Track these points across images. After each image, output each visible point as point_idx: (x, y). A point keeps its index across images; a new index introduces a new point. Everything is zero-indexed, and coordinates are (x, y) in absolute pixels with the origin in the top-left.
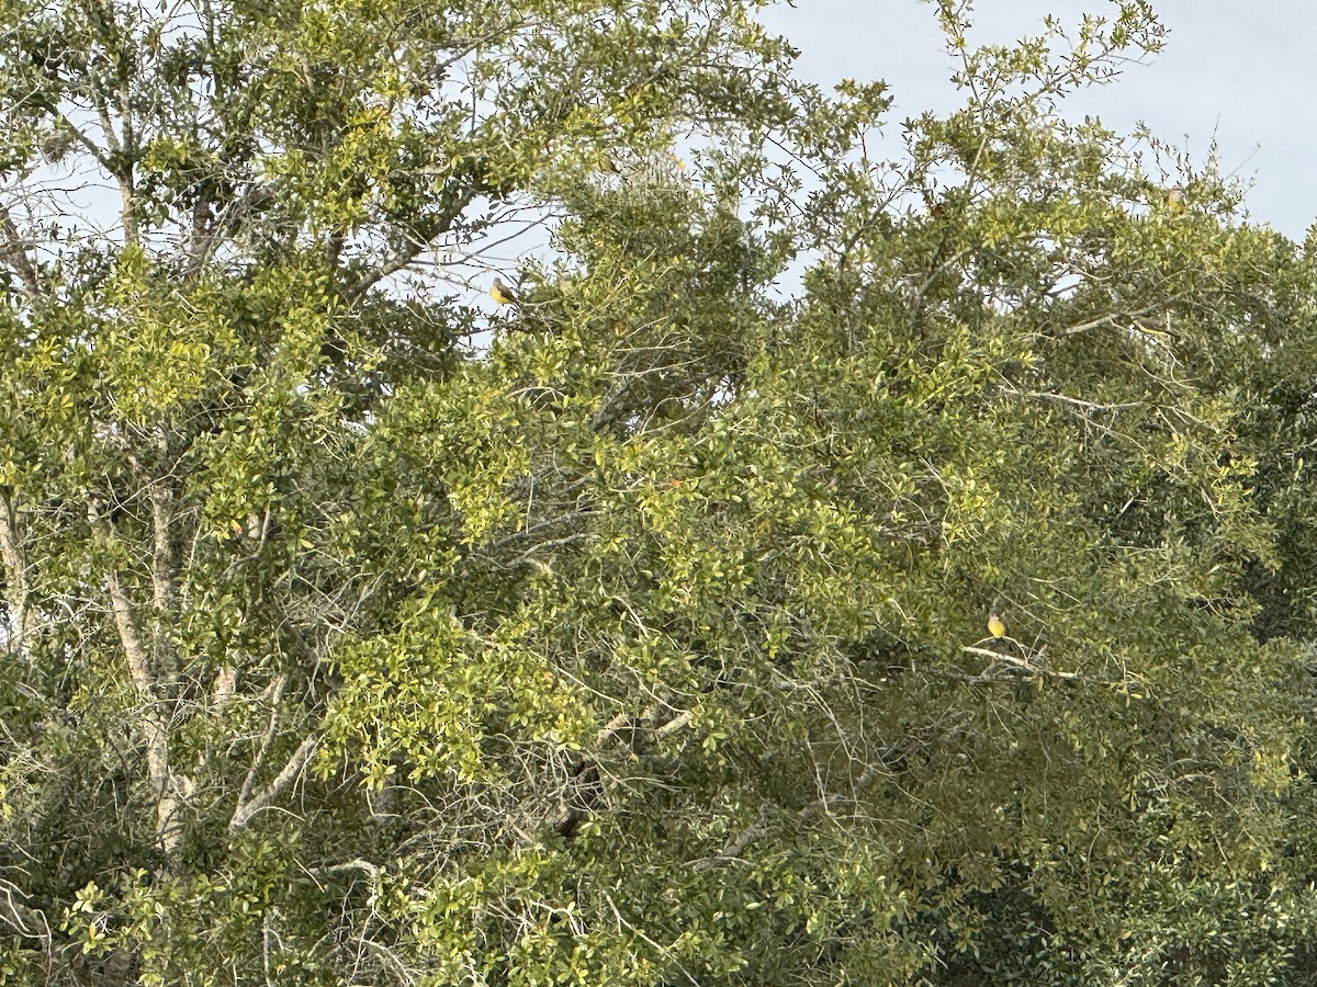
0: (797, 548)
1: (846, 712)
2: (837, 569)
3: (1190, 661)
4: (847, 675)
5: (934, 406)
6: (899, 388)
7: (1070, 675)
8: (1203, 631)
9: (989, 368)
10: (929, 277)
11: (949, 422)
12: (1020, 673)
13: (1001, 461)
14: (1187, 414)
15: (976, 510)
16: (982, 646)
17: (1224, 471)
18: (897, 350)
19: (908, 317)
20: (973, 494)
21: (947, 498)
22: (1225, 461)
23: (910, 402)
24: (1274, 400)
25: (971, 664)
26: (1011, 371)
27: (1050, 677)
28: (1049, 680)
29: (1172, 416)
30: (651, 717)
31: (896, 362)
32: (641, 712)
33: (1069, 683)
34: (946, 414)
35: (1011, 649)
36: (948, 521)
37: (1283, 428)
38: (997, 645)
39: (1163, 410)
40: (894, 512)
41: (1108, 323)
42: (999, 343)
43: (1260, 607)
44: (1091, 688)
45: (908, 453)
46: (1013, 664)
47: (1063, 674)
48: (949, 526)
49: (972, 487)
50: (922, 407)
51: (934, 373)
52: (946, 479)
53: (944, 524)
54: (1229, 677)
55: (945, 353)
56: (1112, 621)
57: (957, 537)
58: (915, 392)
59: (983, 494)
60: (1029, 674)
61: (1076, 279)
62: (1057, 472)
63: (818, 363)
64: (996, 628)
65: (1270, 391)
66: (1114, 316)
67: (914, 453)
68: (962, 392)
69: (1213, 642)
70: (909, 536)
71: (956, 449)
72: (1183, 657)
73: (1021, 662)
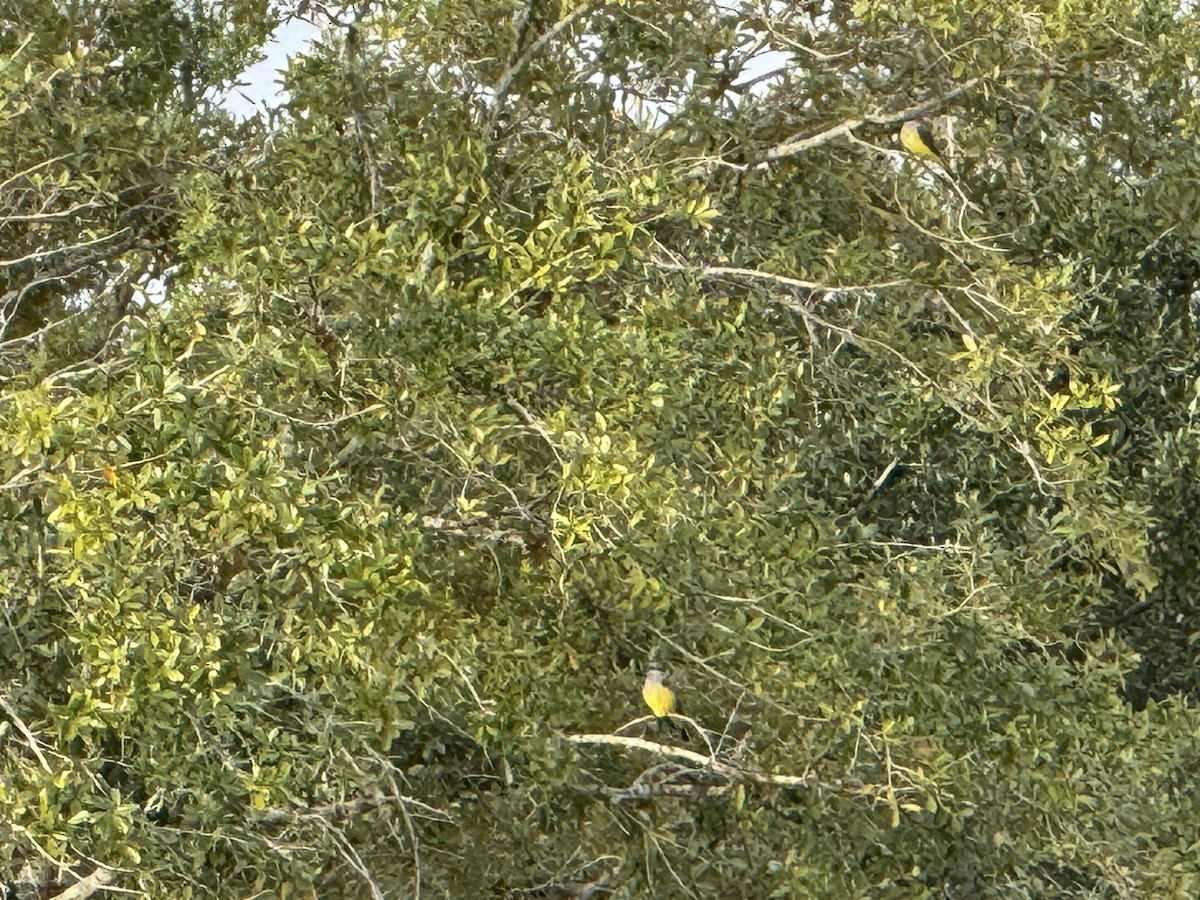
0: (283, 572)
1: (391, 859)
2: (353, 611)
3: (1009, 745)
4: (388, 792)
5: (532, 302)
6: (466, 268)
7: (794, 780)
8: (1029, 689)
9: (630, 228)
10: (513, 63)
11: (561, 331)
12: (702, 781)
13: (659, 402)
14: (990, 298)
15: (613, 490)
16: (633, 732)
17: (1059, 402)
18: (460, 198)
19: (478, 136)
20: (607, 462)
21: (560, 470)
22: (1060, 385)
23: (487, 295)
24: (1148, 269)
25: (614, 766)
26: (668, 232)
27: (759, 786)
28: (756, 791)
29: (960, 301)
30: (33, 881)
31: (461, 219)
32: (17, 870)
33: (793, 795)
34: (554, 317)
35: (685, 736)
36: (563, 512)
37: (1168, 321)
38: (664, 730)
39: (944, 290)
40: (462, 500)
41: (843, 137)
42: (650, 183)
43: (1137, 657)
44: (832, 802)
45: (486, 390)
46: (690, 764)
47: (780, 779)
48: (565, 520)
49: (605, 449)
50: (510, 303)
51: (530, 242)
52: (557, 438)
53: (555, 516)
54: (1080, 773)
55: (550, 205)
56: (865, 675)
57: (578, 540)
58: (497, 276)
59: (625, 461)
60: (719, 781)
61: (782, 59)
62: (760, 417)
63: (309, 233)
64: (657, 697)
65: (1141, 255)
66: (853, 124)
67: (501, 391)
68: (586, 273)
69: (1048, 708)
70: (495, 535)
71: (575, 381)
72: (997, 738)
73: (704, 760)
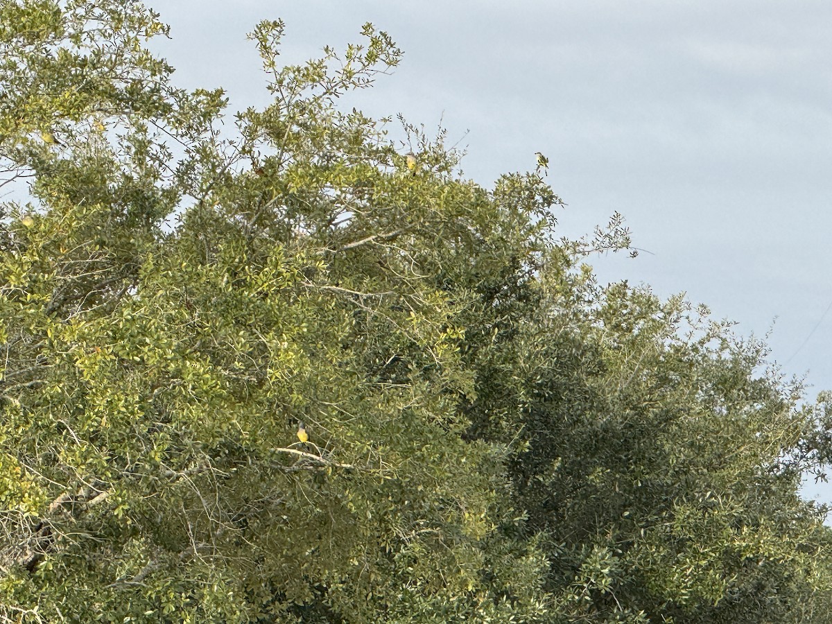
0: (174, 387)
1: (209, 490)
2: (199, 401)
3: (423, 455)
4: (208, 466)
5: (262, 296)
6: (238, 284)
7: (349, 466)
8: (430, 436)
9: (296, 271)
10: (256, 214)
11: (271, 305)
12: (317, 465)
13: (305, 330)
14: (421, 300)
15: (288, 361)
16: (294, 448)
17: (443, 336)
18: (237, 260)
19: (244, 238)
20: (286, 351)
21: (270, 353)
22: (444, 329)
23: (246, 293)
24: (479, 291)
25: (285, 458)
26: (310, 273)
27: (336, 468)
28: (335, 469)
29: (410, 300)
30: (84, 494)
31: (237, 267)
32: (78, 492)
33: (348, 471)
34: (269, 301)
35: (310, 449)
36: (271, 368)
37: (485, 309)
38: (303, 447)
39: (405, 296)
40: (236, 363)
41: (370, 241)
42: (303, 256)
43: (471, 423)
44: (362, 474)
45: (245, 325)
46: (312, 459)
47: (344, 465)
48: (271, 371)
49: (286, 347)
50: (254, 296)
51: (261, 274)
52: (269, 342)
53: (268, 370)
54: (447, 465)
55: (268, 261)
56: (372, 430)
57: (276, 378)
58: (250, 287)
59: (293, 351)
60: (322, 465)
61: (350, 214)
62: (341, 336)
63: (186, 267)
64: (302, 436)
65: (477, 285)
66: (374, 237)
67: (249, 325)
68: (280, 287)
69: (436, 442)
70: (246, 378)
71: (276, 323)
72: (418, 453)
73: (318, 458)
